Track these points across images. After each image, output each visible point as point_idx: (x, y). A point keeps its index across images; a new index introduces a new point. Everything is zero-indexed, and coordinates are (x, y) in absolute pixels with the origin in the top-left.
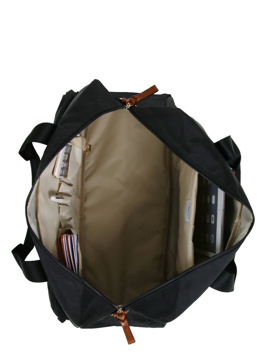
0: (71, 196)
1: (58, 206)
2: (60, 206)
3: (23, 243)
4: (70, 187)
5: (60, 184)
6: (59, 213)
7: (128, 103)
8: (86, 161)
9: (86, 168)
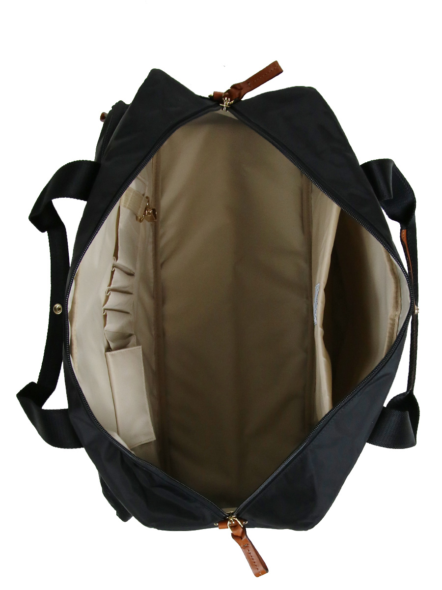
0: (131, 294)
1: (104, 313)
2: (106, 313)
3: (36, 381)
4: (129, 277)
5: (113, 273)
6: (105, 325)
7: (226, 98)
8: (161, 232)
9: (162, 242)
